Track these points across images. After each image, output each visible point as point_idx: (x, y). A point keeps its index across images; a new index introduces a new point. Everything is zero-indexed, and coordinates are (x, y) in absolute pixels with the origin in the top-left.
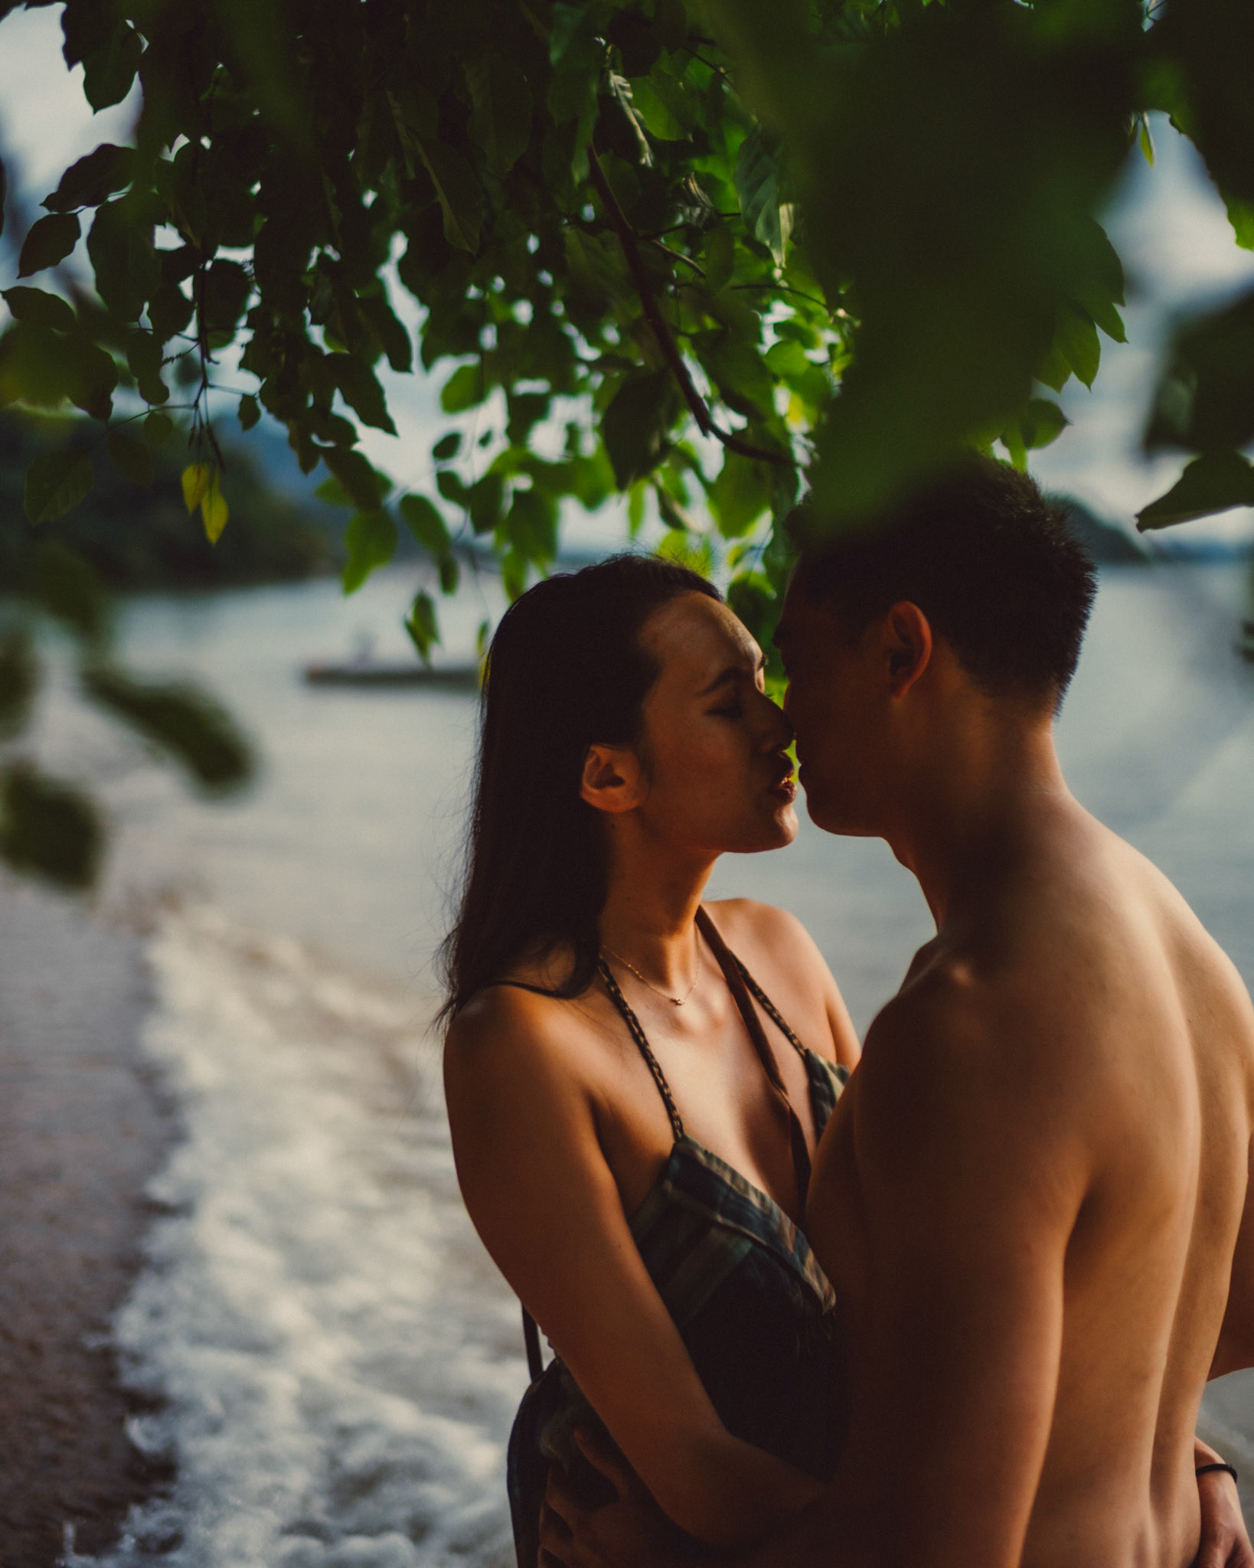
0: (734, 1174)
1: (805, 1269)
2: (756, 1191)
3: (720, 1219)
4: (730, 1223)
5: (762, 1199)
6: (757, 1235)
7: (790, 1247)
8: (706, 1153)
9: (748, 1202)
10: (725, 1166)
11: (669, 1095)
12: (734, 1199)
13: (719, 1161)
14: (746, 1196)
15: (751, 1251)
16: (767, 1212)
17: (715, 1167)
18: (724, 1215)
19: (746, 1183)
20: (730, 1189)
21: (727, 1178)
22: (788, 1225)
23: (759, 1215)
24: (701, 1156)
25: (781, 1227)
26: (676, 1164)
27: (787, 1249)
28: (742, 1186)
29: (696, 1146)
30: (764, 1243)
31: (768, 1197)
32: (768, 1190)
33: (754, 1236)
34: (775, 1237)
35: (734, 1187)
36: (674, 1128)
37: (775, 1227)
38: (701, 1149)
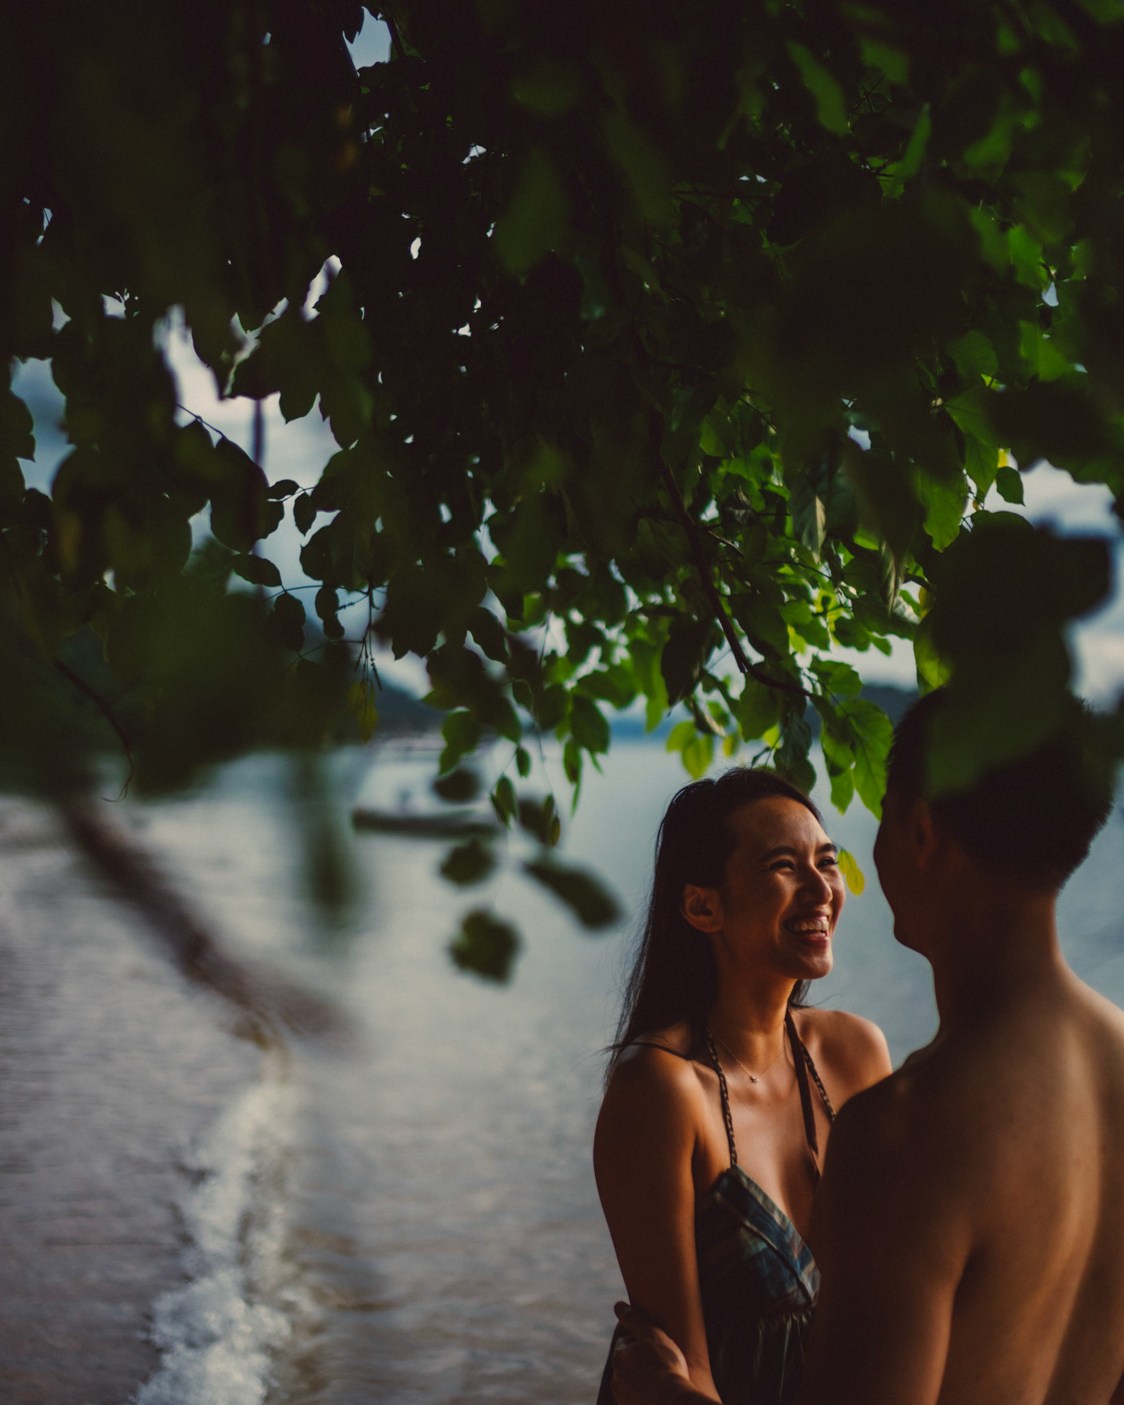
0: (766, 1197)
1: (803, 1273)
2: (780, 1213)
3: (748, 1224)
4: (755, 1229)
5: (783, 1219)
6: (771, 1240)
7: (796, 1256)
8: (748, 1179)
9: (772, 1218)
10: (760, 1191)
11: (732, 1136)
12: (762, 1213)
13: (757, 1187)
14: (771, 1214)
15: (764, 1250)
16: (784, 1228)
17: (752, 1190)
18: (752, 1222)
19: (774, 1206)
20: (760, 1207)
21: (760, 1200)
22: (798, 1240)
23: (778, 1229)
24: (744, 1180)
25: (792, 1240)
26: (725, 1182)
27: (792, 1257)
28: (770, 1207)
29: (742, 1173)
30: (776, 1248)
31: (788, 1220)
32: (788, 1214)
33: (770, 1241)
34: (785, 1247)
35: (764, 1206)
36: (731, 1158)
37: (787, 1240)
38: (745, 1176)
